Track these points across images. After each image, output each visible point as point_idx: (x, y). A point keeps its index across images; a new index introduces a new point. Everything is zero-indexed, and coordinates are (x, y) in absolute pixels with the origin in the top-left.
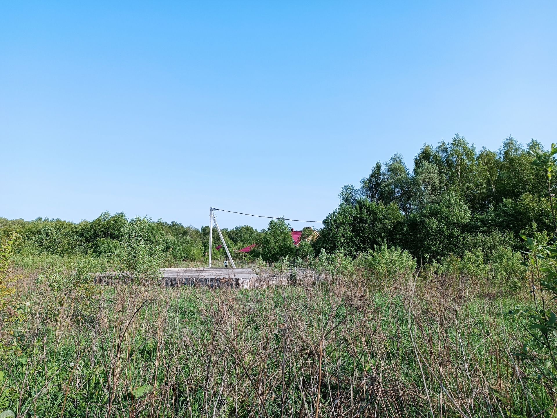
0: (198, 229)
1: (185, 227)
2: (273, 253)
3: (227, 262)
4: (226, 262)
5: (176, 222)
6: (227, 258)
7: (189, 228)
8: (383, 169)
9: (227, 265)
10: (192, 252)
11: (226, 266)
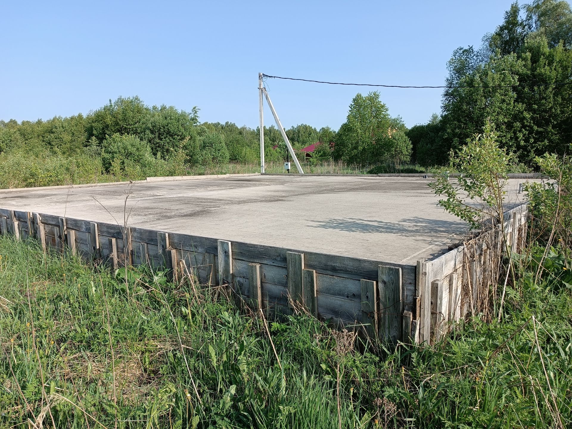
0: (254, 130)
1: (239, 128)
2: (360, 148)
3: (289, 163)
4: (287, 163)
5: (231, 123)
6: (288, 158)
7: (244, 128)
8: (522, 15)
9: (289, 168)
10: (243, 154)
11: (288, 170)
